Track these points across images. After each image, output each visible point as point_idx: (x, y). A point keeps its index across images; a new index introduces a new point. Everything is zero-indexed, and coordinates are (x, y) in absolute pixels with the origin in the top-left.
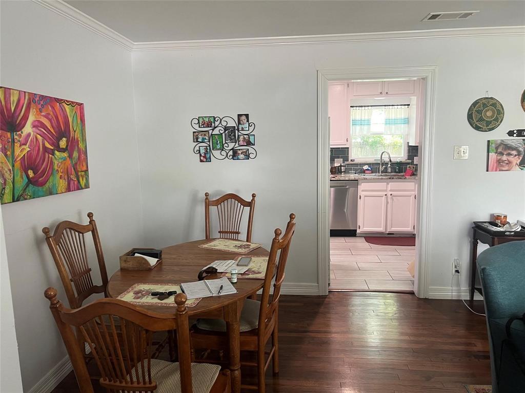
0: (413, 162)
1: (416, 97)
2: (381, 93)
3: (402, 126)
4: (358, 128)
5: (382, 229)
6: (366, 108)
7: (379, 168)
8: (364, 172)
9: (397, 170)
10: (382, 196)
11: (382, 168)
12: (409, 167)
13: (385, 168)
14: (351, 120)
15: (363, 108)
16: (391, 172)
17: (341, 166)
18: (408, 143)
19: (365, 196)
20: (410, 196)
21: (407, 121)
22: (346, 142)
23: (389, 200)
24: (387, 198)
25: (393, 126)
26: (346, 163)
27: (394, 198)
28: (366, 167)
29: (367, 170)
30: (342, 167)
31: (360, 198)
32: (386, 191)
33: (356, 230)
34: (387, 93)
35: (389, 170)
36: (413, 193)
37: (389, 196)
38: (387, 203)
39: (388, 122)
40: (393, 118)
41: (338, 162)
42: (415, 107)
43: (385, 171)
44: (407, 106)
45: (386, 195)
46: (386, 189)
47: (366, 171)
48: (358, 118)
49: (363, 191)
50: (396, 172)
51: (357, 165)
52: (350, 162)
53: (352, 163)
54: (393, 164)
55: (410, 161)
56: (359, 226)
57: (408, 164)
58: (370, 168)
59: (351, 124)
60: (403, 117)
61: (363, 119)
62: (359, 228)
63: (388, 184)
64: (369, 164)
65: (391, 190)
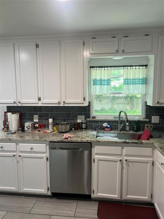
0: (150, 121)
1: (154, 56)
2: (117, 51)
3: (140, 86)
4: (98, 87)
5: (116, 196)
6: (106, 69)
7: (118, 125)
8: (104, 129)
9: (135, 129)
10: (117, 162)
11: (120, 126)
12: (147, 126)
13: (123, 126)
14: (92, 80)
15: (103, 69)
16: (130, 130)
17: (82, 123)
18: (146, 102)
19: (99, 160)
20: (148, 163)
21: (145, 81)
22: (82, 101)
23: (125, 166)
24: (122, 164)
25: (131, 86)
26: (88, 120)
27: (130, 163)
28: (105, 125)
29: (107, 127)
30: (83, 125)
31: (94, 162)
32: (121, 155)
33: (90, 195)
34: (123, 51)
35: (127, 128)
36: (151, 159)
37: (125, 162)
38: (122, 168)
39: (127, 82)
40: (132, 78)
41: (80, 119)
42: (153, 67)
43: (123, 129)
44: (144, 67)
45: (120, 161)
46: (120, 153)
47: (106, 129)
48: (98, 78)
49: (97, 154)
50: (133, 130)
51: (98, 122)
52: (91, 119)
53: (93, 120)
54: (130, 122)
55: (148, 120)
56: (94, 191)
57: (146, 122)
58: (109, 126)
59: (92, 83)
60: (141, 77)
61: (103, 78)
62: (94, 193)
63: (123, 148)
64: (109, 122)
65: (126, 155)
